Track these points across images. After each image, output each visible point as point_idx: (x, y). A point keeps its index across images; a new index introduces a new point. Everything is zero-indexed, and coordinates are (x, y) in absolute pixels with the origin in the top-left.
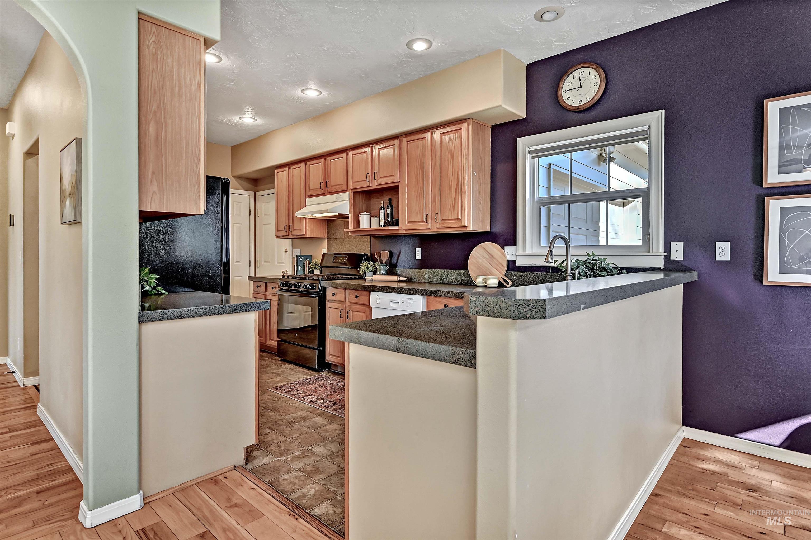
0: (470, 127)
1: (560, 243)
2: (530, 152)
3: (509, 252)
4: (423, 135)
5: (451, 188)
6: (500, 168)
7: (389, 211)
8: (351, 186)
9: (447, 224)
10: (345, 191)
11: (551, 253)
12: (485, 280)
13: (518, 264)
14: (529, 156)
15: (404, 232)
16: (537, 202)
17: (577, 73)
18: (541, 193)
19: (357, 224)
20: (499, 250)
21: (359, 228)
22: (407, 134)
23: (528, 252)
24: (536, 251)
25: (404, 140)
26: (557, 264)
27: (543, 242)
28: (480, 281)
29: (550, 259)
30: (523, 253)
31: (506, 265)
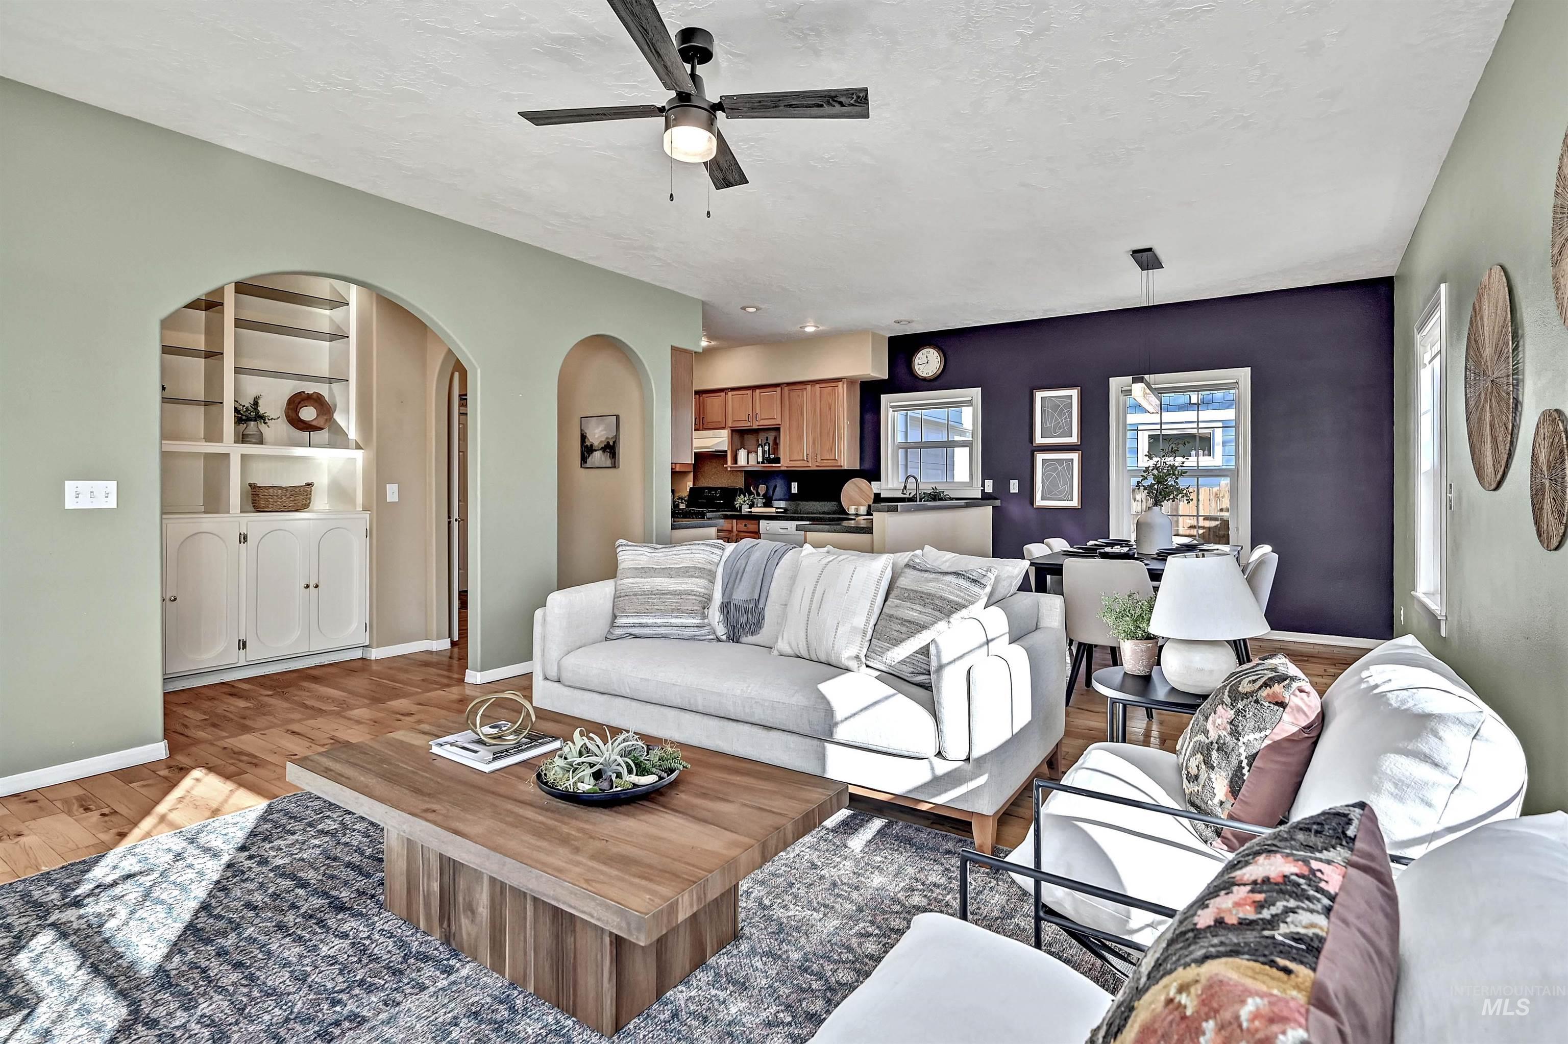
0: (845, 386)
1: (911, 480)
2: (892, 407)
3: (875, 487)
4: (804, 387)
5: (828, 434)
6: (868, 417)
7: (766, 448)
8: (730, 424)
9: (825, 463)
10: (724, 428)
11: (905, 487)
12: (857, 510)
13: (882, 496)
14: (891, 410)
15: (786, 469)
16: (897, 446)
17: (925, 351)
18: (900, 439)
19: (735, 460)
20: (866, 484)
21: (736, 463)
22: (788, 384)
23: (890, 486)
24: (895, 486)
25: (786, 389)
26: (911, 495)
27: (902, 479)
28: (852, 510)
29: (905, 492)
30: (887, 487)
31: (872, 497)
